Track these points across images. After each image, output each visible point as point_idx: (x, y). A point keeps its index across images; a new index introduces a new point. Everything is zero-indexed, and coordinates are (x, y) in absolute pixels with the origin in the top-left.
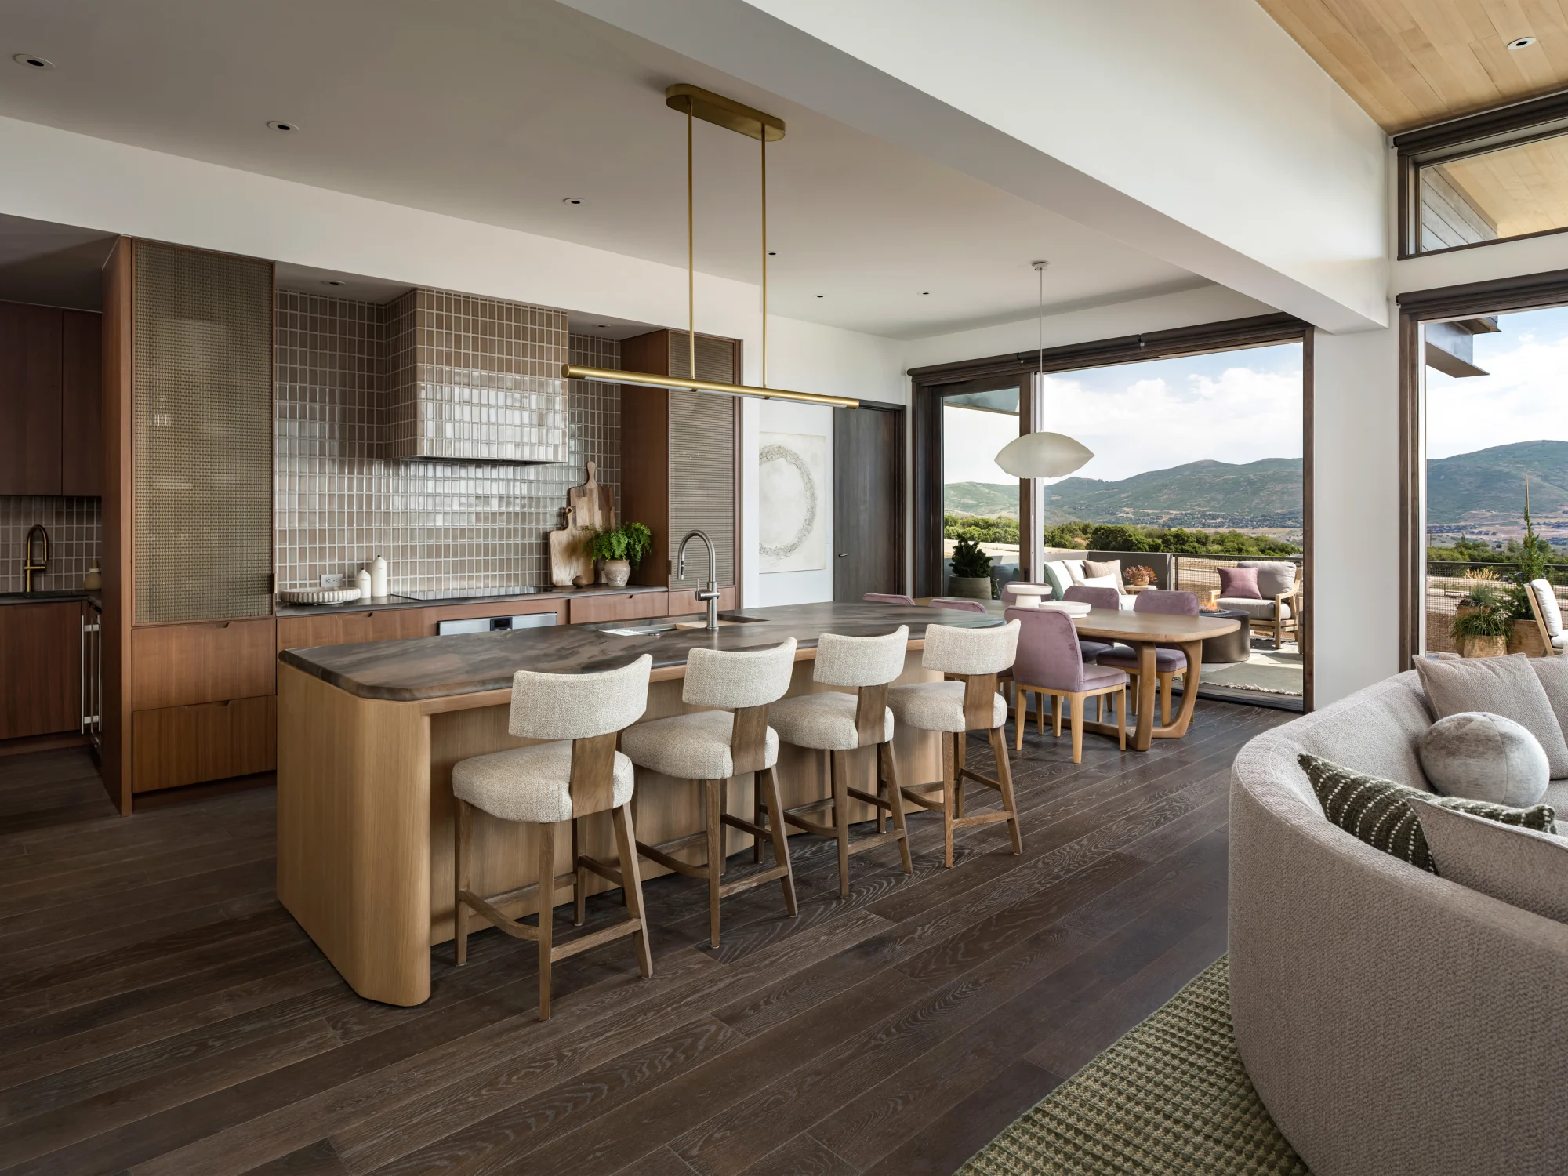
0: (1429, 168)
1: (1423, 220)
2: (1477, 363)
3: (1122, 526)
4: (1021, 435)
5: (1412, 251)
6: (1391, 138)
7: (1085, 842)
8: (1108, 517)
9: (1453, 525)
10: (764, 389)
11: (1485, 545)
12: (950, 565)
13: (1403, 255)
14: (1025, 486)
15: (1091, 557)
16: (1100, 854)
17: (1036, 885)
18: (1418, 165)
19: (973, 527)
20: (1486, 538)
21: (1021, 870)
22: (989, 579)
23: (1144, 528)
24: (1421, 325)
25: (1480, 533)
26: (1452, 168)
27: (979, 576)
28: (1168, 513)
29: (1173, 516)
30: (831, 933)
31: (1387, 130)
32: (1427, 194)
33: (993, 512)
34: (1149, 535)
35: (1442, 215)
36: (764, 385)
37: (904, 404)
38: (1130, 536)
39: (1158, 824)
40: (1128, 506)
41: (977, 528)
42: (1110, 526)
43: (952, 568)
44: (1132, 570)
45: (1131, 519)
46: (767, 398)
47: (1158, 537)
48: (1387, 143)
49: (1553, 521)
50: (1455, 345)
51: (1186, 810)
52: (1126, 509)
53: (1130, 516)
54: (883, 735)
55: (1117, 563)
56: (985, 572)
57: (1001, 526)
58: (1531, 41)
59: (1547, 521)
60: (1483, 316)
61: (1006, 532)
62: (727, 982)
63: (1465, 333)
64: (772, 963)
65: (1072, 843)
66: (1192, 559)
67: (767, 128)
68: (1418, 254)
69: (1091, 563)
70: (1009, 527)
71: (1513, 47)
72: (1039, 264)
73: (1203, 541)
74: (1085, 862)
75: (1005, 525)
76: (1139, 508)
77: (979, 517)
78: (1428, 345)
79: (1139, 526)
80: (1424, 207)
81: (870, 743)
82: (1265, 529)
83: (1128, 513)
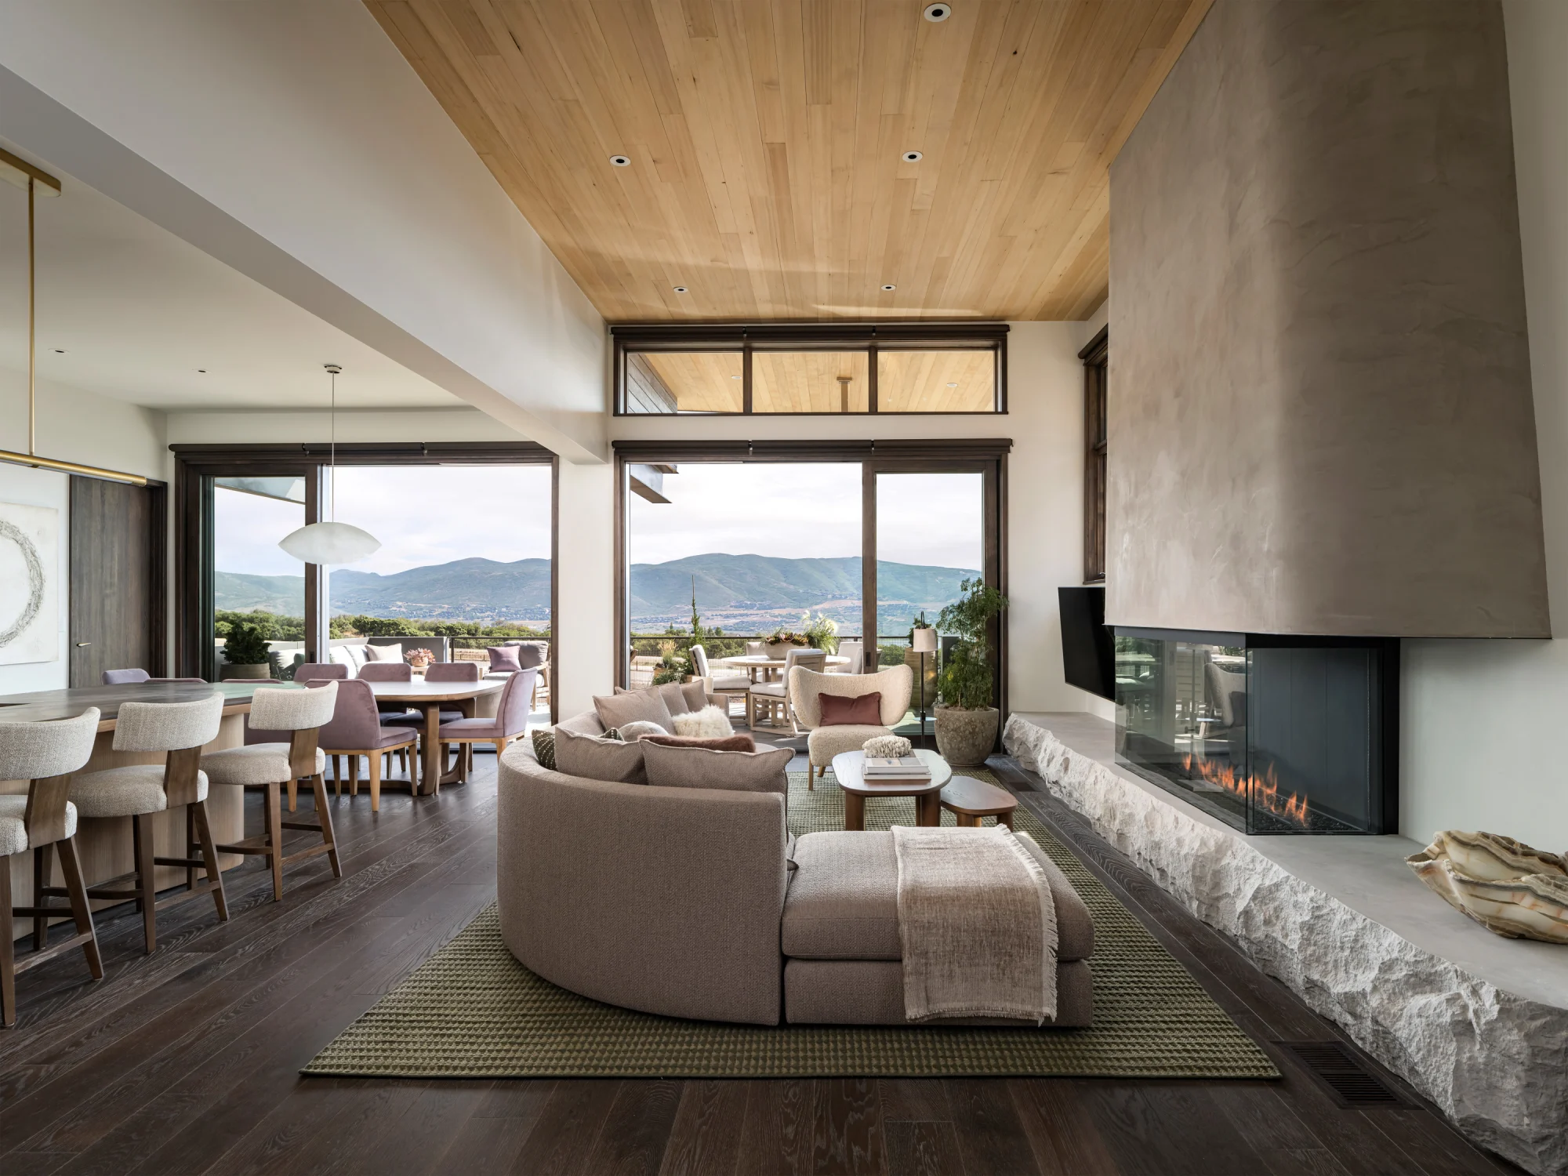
0: (636, 354)
1: (629, 387)
2: (665, 495)
3: (395, 619)
4: (307, 524)
5: (622, 411)
6: (610, 327)
7: (384, 862)
8: (381, 611)
9: (664, 616)
10: (31, 456)
11: (684, 631)
12: (222, 653)
13: (616, 413)
14: (311, 571)
15: (371, 642)
16: (397, 868)
17: (345, 898)
18: (626, 351)
19: (222, 622)
20: (685, 626)
21: (330, 892)
22: (268, 664)
23: (416, 622)
24: (627, 466)
25: (681, 622)
26: (650, 356)
27: (256, 663)
28: (441, 607)
29: (445, 610)
30: (145, 976)
31: (607, 322)
32: (631, 370)
33: (246, 605)
34: (422, 628)
35: (643, 387)
36: (31, 453)
37: (165, 481)
38: (403, 629)
39: (443, 840)
40: (400, 600)
41: (225, 624)
42: (382, 619)
43: (223, 656)
44: (413, 653)
45: (404, 613)
46: (35, 466)
47: (431, 630)
48: (606, 330)
49: (725, 613)
50: (652, 480)
51: (464, 828)
52: (399, 603)
53: (403, 610)
54: (195, 794)
55: (399, 646)
56: (263, 657)
57: (256, 620)
58: (686, 290)
59: (721, 613)
60: (670, 465)
61: (264, 627)
62: (32, 1039)
63: (658, 471)
64: (82, 1013)
65: (374, 866)
66: (463, 650)
67: (36, 182)
68: (626, 414)
69: (374, 648)
70: (267, 622)
71: (676, 290)
72: (333, 370)
73: (472, 633)
74: (386, 875)
75: (262, 620)
76: (412, 601)
77: (229, 611)
78: (632, 478)
79: (412, 620)
80: (629, 378)
81: (180, 803)
82: (527, 621)
83: (400, 607)
